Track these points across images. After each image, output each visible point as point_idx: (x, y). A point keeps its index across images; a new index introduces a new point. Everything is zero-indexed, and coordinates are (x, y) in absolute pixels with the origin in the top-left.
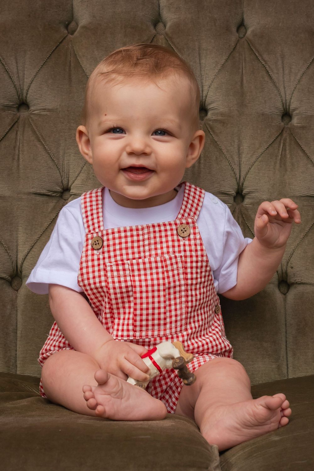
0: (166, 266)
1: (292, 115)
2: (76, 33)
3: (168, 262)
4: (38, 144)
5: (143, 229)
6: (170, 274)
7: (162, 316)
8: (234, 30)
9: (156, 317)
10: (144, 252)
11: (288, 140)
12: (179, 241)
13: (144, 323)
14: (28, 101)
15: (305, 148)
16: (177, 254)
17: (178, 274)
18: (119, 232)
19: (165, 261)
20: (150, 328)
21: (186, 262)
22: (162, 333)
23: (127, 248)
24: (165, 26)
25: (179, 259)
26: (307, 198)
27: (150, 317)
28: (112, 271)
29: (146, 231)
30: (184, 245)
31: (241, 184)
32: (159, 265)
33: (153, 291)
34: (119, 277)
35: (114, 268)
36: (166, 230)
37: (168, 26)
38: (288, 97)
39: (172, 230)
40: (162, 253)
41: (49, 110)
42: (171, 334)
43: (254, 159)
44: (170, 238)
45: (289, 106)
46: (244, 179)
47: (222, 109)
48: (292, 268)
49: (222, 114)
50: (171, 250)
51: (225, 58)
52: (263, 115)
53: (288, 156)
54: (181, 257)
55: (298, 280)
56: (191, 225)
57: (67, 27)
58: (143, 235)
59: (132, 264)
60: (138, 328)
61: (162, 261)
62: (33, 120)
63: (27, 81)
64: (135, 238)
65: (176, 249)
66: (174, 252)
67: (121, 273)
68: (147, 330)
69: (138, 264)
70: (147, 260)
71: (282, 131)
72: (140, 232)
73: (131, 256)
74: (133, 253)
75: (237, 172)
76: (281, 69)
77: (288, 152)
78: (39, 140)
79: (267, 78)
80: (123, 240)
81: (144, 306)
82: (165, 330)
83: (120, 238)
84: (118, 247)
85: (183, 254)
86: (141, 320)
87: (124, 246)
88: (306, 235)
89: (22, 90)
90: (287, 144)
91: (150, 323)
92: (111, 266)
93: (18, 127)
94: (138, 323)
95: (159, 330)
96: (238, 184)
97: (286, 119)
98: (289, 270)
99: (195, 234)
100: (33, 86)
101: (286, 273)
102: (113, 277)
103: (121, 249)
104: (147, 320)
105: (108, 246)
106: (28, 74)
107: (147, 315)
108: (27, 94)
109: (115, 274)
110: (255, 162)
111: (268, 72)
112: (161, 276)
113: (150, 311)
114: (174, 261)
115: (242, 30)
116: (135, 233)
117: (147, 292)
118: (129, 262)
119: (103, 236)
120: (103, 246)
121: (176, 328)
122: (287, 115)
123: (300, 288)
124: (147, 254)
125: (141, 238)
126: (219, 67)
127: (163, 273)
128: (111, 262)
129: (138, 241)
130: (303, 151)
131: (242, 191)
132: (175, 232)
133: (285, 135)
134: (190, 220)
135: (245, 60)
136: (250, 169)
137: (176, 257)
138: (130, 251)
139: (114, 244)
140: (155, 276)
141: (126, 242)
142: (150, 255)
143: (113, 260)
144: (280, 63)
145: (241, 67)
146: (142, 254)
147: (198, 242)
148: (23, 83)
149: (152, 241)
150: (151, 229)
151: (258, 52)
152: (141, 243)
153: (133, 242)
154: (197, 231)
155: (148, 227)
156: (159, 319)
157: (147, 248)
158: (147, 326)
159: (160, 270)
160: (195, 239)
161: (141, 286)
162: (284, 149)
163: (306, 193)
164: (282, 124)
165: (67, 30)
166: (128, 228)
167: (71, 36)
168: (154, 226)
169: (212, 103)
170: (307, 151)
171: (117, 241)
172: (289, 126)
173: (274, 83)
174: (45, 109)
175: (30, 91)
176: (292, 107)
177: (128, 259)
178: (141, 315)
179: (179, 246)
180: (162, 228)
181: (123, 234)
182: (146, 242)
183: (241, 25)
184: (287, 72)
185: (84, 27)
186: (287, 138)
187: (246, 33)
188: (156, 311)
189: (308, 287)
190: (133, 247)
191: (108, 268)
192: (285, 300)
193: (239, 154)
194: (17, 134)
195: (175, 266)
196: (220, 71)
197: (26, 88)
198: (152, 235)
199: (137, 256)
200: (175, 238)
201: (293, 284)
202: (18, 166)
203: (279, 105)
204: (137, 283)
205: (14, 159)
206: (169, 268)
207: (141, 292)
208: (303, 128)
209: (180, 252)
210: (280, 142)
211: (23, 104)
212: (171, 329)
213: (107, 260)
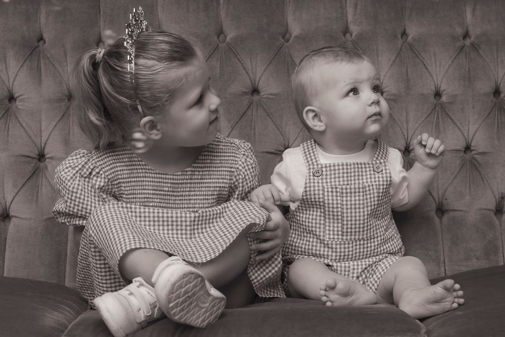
0: (366, 191)
1: (441, 94)
2: (290, 41)
3: (367, 189)
4: (268, 118)
5: (350, 165)
6: (368, 197)
7: (361, 226)
8: (400, 37)
9: (357, 226)
10: (351, 181)
11: (440, 112)
12: (374, 174)
13: (349, 230)
14: (259, 88)
15: (453, 117)
16: (373, 183)
17: (374, 197)
18: (334, 166)
19: (365, 187)
20: (353, 234)
21: (379, 189)
22: (361, 237)
23: (339, 177)
24: (351, 35)
25: (375, 187)
26: (455, 151)
27: (353, 226)
28: (328, 192)
29: (352, 166)
30: (379, 177)
31: (408, 143)
32: (361, 190)
33: (355, 208)
34: (332, 196)
35: (330, 190)
36: (366, 168)
37: (353, 36)
38: (439, 82)
39: (370, 167)
40: (363, 183)
41: (274, 95)
42: (367, 237)
43: (417, 125)
44: (368, 173)
45: (440, 88)
46: (411, 140)
47: (394, 91)
48: (446, 199)
49: (394, 95)
50: (369, 180)
51: (395, 56)
52: (422, 95)
53: (441, 123)
54: (376, 185)
55: (451, 208)
56: (383, 164)
57: (283, 37)
58: (351, 169)
59: (342, 189)
60: (345, 234)
61: (363, 188)
62: (263, 102)
63: (258, 75)
64: (345, 171)
65: (373, 180)
66: (371, 182)
67: (334, 194)
68: (351, 235)
69: (346, 189)
70: (353, 186)
71: (435, 106)
72: (349, 167)
73: (341, 183)
74: (344, 181)
75: (406, 134)
76: (434, 63)
77: (440, 120)
78: (269, 116)
79: (424, 70)
80: (337, 172)
81: (349, 219)
82: (363, 235)
83: (335, 170)
84: (333, 176)
85: (377, 183)
86: (347, 228)
87: (337, 175)
88: (456, 177)
89: (255, 81)
90: (440, 115)
91: (353, 230)
92: (328, 188)
93: (253, 107)
94: (345, 230)
95: (359, 235)
96: (406, 143)
97: (438, 98)
98: (444, 201)
99: (386, 169)
100: (262, 78)
101: (442, 204)
102: (328, 196)
103: (335, 178)
104: (351, 228)
105: (326, 175)
106: (260, 70)
107: (351, 224)
108: (258, 84)
109: (330, 194)
110: (418, 127)
111: (425, 65)
112: (361, 198)
113: (353, 222)
114: (371, 188)
115: (405, 37)
116: (345, 167)
117: (351, 208)
118: (340, 187)
119: (322, 167)
120: (322, 175)
121: (370, 233)
122: (438, 94)
123: (452, 214)
124: (353, 182)
125: (349, 171)
126: (391, 62)
127: (363, 196)
128: (327, 186)
129: (347, 173)
130: (451, 119)
131: (409, 147)
132: (372, 169)
133: (437, 108)
134: (382, 161)
135: (408, 57)
136: (415, 132)
137: (372, 185)
138: (341, 179)
139: (331, 174)
140: (357, 198)
141: (339, 173)
142: (355, 184)
143: (329, 184)
144: (433, 58)
145: (406, 62)
146: (349, 182)
147: (388, 175)
148: (256, 76)
149: (357, 174)
150: (356, 166)
151: (418, 51)
152: (349, 174)
153: (343, 173)
154: (387, 167)
155: (354, 164)
156: (359, 228)
157: (353, 178)
158: (351, 232)
159: (361, 194)
160: (386, 173)
161: (347, 205)
162: (438, 118)
163: (454, 148)
164: (435, 101)
165: (284, 40)
166: (340, 164)
167: (287, 44)
168: (358, 164)
169: (387, 87)
170: (454, 119)
171: (333, 172)
172: (440, 102)
173: (429, 72)
174: (271, 94)
175: (260, 82)
176: (442, 89)
177: (340, 185)
178: (347, 224)
179: (375, 178)
180: (363, 166)
181: (337, 168)
182: (353, 174)
183: (404, 34)
184: (438, 64)
185: (296, 37)
186: (439, 110)
187: (407, 39)
188: (357, 222)
189: (458, 212)
190: (343, 177)
191: (326, 190)
192: (441, 222)
193: (407, 122)
194: (252, 111)
195: (372, 192)
196: (391, 65)
197: (257, 80)
198: (356, 170)
199: (346, 183)
200: (372, 172)
201: (447, 211)
202: (255, 134)
203: (433, 88)
204: (345, 203)
205: (251, 129)
206: (368, 192)
207: (347, 209)
208: (450, 103)
209: (375, 182)
210: (434, 113)
211: (255, 91)
212: (367, 234)
213: (325, 184)
